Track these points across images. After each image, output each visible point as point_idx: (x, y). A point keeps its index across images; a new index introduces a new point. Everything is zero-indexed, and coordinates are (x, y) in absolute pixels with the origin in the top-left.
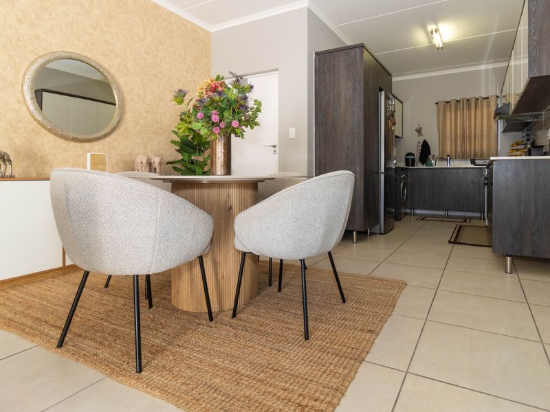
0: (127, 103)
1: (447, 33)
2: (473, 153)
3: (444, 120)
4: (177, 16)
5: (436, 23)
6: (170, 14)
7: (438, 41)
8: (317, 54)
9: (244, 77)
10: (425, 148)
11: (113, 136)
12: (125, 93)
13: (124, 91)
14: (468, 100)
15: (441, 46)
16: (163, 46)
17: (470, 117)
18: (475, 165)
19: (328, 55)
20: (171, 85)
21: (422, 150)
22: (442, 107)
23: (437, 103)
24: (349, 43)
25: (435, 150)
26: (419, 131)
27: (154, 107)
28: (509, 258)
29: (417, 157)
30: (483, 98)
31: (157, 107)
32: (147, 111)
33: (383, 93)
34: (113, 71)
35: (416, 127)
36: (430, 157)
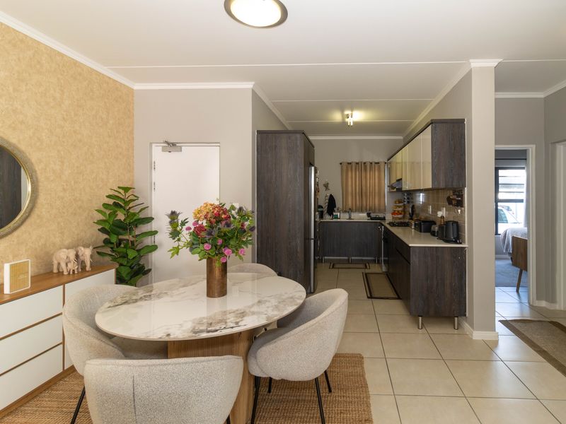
0: (40, 184)
1: (357, 116)
2: (368, 207)
3: (347, 179)
4: (99, 74)
5: (352, 110)
6: (91, 71)
7: (350, 121)
8: (259, 132)
9: (177, 145)
10: (332, 200)
11: (23, 228)
12: (38, 172)
13: (37, 169)
14: (365, 163)
15: (352, 124)
16: (83, 110)
17: (366, 177)
18: (371, 219)
19: (270, 135)
20: (91, 154)
21: (329, 203)
22: (345, 168)
23: (341, 164)
24: (290, 128)
25: (339, 204)
26: (326, 186)
27: (73, 182)
28: (420, 318)
29: (325, 209)
30: (376, 163)
31: (75, 182)
32: (64, 189)
33: (313, 168)
34: (23, 147)
35: (324, 183)
36: (335, 209)
